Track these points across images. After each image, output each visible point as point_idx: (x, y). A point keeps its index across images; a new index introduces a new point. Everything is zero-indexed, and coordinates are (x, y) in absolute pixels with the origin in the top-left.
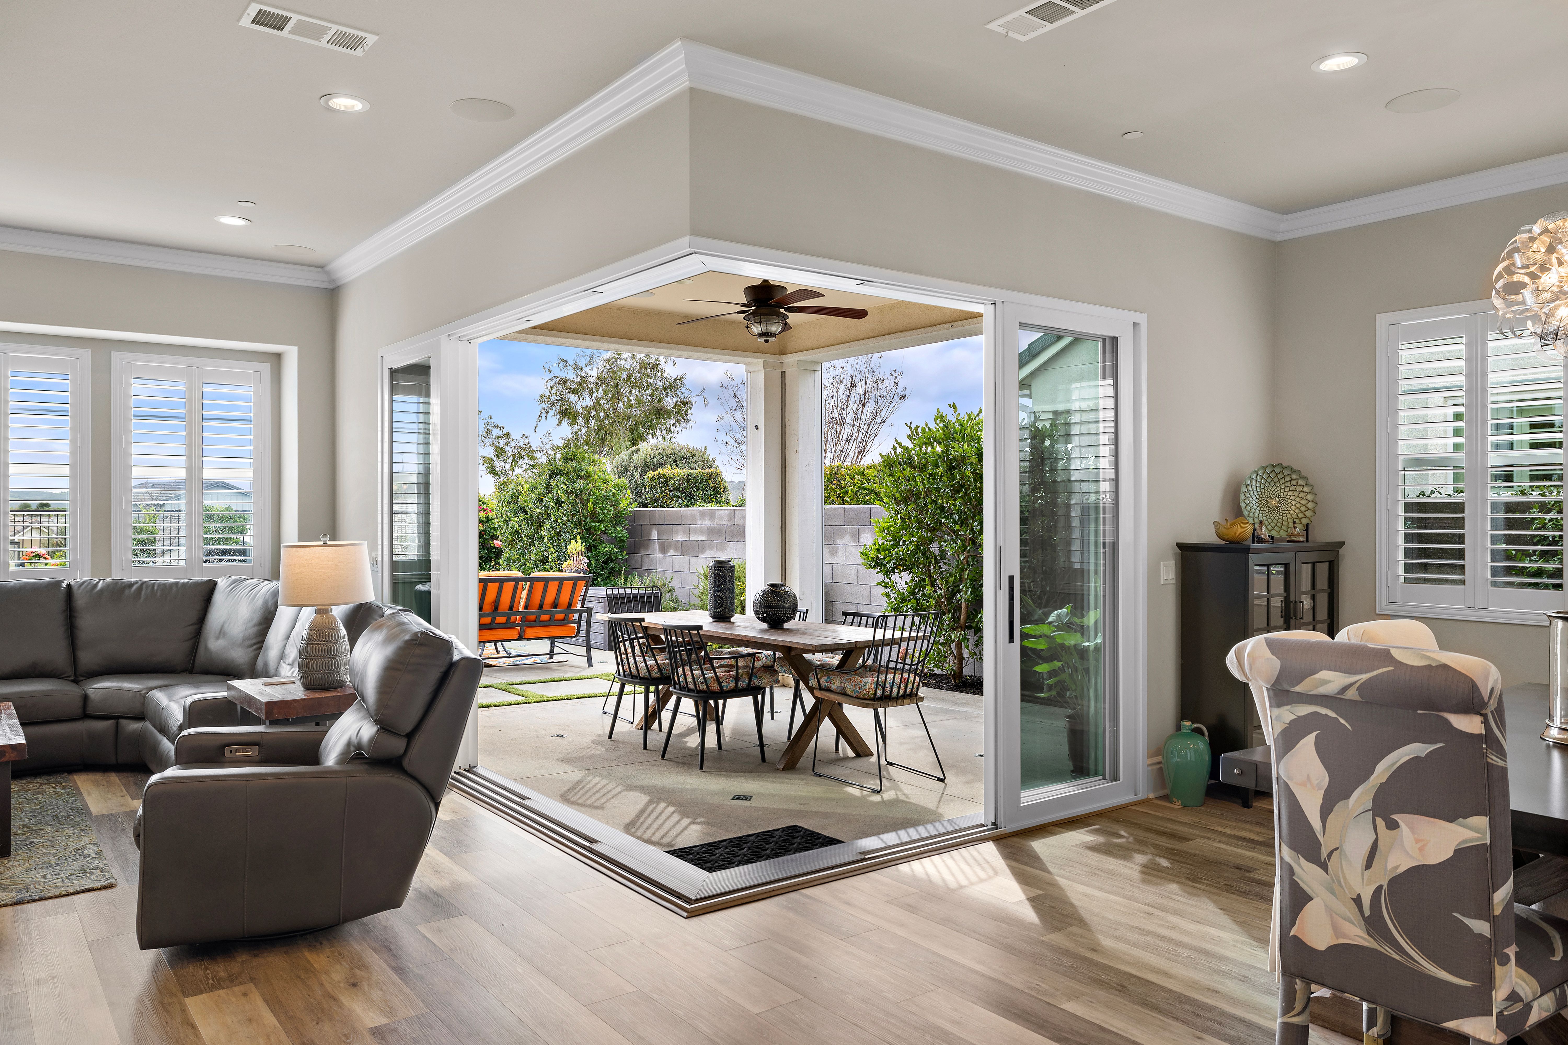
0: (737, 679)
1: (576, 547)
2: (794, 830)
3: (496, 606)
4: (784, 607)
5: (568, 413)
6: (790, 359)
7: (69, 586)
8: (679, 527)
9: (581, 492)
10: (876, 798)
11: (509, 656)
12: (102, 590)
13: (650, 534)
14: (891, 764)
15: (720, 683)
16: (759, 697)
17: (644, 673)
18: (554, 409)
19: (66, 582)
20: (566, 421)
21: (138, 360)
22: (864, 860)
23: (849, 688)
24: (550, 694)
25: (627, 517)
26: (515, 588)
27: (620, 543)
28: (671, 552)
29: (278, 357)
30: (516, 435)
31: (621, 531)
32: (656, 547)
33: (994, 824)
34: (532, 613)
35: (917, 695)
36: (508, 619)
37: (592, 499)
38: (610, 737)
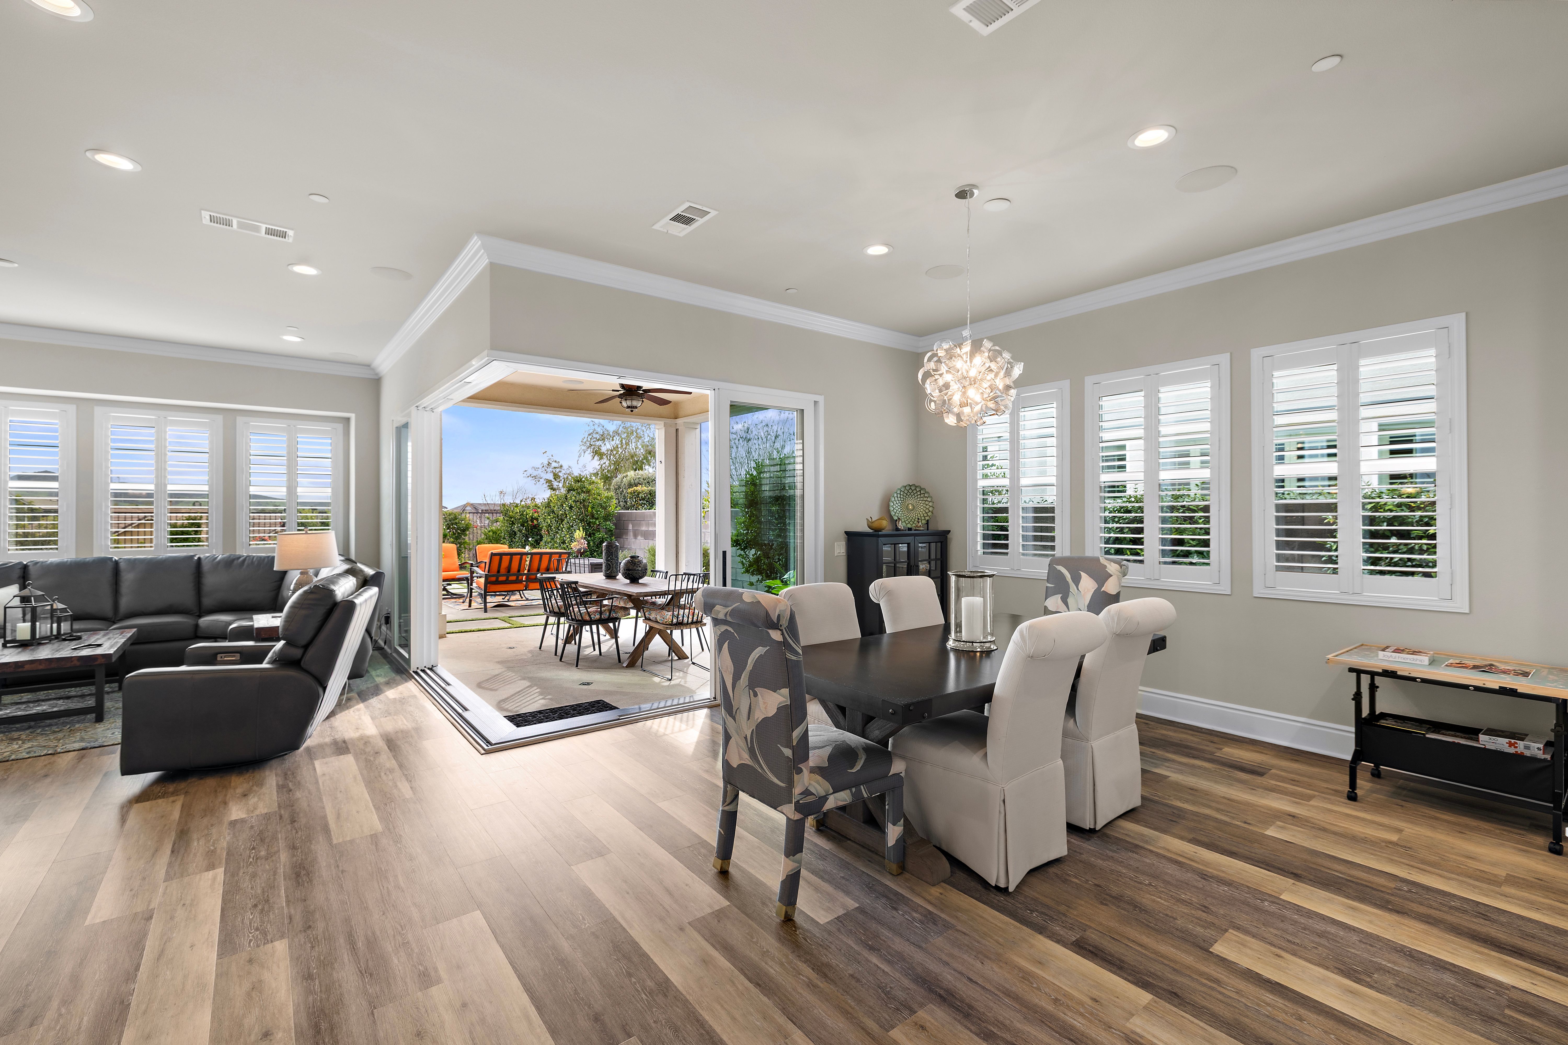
0: (601, 613)
1: (579, 534)
2: (598, 702)
3: (509, 569)
4: (638, 570)
5: (598, 453)
6: (680, 421)
7: (199, 558)
8: (643, 522)
9: (584, 501)
10: (668, 683)
11: (527, 600)
12: (219, 562)
13: (628, 526)
14: (694, 663)
15: (590, 616)
16: (617, 623)
17: (556, 610)
18: (589, 449)
19: (197, 556)
20: (596, 458)
21: (255, 423)
22: (619, 719)
23: (659, 618)
24: (527, 623)
25: (613, 516)
26: (521, 559)
27: (609, 531)
28: (639, 537)
29: (348, 420)
30: (565, 467)
31: (610, 525)
32: (631, 534)
33: (715, 698)
34: (533, 574)
35: (701, 621)
36: (518, 577)
37: (590, 505)
38: (540, 648)
